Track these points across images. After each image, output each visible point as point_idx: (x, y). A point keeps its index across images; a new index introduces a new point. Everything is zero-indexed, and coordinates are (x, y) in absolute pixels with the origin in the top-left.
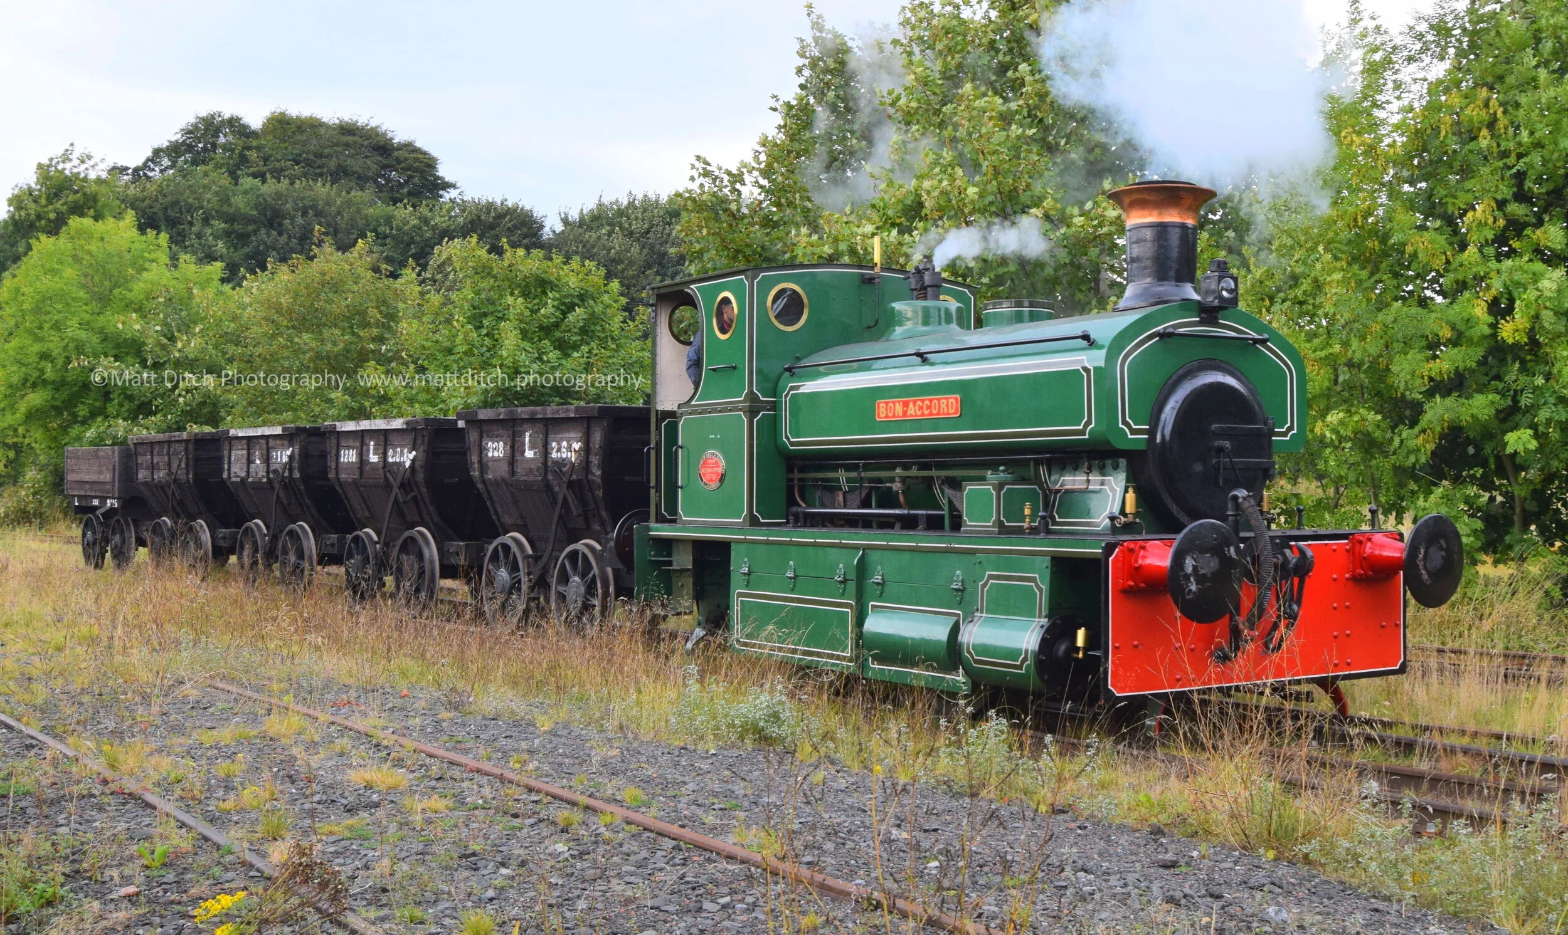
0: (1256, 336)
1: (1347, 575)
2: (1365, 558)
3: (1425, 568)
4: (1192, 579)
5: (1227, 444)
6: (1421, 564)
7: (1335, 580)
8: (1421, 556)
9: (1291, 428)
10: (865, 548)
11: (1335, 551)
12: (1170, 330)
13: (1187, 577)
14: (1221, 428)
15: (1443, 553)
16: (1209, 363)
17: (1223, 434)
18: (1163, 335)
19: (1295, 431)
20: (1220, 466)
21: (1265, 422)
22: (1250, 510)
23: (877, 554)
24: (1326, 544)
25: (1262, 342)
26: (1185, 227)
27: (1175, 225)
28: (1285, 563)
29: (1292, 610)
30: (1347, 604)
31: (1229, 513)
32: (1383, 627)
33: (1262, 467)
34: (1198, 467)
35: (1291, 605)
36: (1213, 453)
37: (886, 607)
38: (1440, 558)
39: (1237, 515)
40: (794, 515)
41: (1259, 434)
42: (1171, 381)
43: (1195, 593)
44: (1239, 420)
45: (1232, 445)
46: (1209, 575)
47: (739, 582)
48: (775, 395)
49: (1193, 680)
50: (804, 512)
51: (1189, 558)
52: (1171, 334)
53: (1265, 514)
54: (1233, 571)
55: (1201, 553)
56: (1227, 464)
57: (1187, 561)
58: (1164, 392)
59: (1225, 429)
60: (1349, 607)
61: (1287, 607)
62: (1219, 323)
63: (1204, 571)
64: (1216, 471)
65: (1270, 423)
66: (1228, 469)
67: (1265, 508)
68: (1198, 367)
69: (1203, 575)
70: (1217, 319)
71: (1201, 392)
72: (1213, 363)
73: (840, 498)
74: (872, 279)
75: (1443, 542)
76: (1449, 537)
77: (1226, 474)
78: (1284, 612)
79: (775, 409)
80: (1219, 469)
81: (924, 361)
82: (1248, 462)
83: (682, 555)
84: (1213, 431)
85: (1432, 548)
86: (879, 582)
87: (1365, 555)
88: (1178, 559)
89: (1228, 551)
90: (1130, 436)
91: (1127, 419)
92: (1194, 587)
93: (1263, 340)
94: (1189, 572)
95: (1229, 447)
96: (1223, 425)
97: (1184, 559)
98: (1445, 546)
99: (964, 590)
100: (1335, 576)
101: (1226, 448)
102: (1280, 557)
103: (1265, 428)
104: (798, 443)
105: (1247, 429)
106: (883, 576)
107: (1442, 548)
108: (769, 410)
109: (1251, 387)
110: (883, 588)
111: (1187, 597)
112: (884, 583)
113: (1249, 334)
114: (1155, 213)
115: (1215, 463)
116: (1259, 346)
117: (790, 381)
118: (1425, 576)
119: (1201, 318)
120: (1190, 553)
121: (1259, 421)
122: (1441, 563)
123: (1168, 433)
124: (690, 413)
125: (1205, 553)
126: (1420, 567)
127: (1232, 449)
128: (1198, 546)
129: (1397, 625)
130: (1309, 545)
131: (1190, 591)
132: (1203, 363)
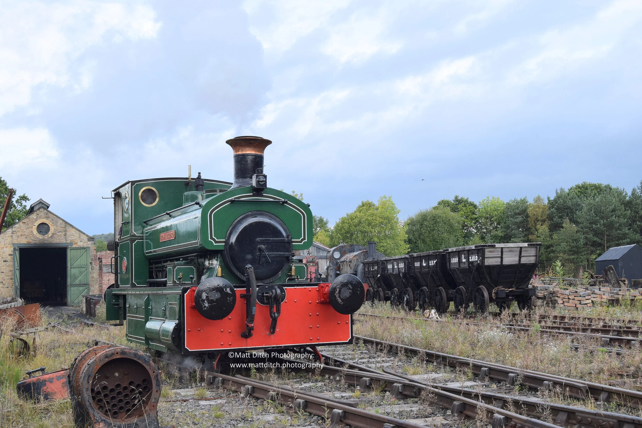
0: (283, 200)
1: (318, 301)
2: (325, 294)
3: (340, 297)
4: (206, 301)
5: (263, 247)
6: (337, 296)
7: (310, 303)
8: (337, 292)
9: (304, 239)
11: (310, 291)
12: (234, 199)
13: (203, 301)
14: (261, 240)
15: (350, 291)
17: (262, 242)
18: (232, 201)
19: (306, 240)
20: (260, 256)
21: (288, 237)
22: (250, 273)
23: (151, 297)
24: (305, 288)
25: (286, 202)
26: (253, 155)
27: (248, 155)
28: (271, 296)
29: (275, 316)
30: (317, 313)
31: (245, 275)
32: (338, 324)
33: (285, 256)
34: (249, 257)
35: (274, 313)
36: (257, 250)
37: (151, 318)
38: (349, 293)
39: (248, 276)
40: (148, 283)
41: (283, 242)
42: (236, 221)
43: (207, 307)
44: (271, 236)
45: (267, 247)
46: (215, 300)
47: (127, 311)
48: (143, 233)
49: (230, 345)
50: (149, 281)
51: (204, 293)
52: (237, 201)
53: (293, 276)
54: (228, 298)
55: (210, 291)
56: (264, 255)
57: (203, 294)
58: (233, 225)
59: (263, 240)
60: (318, 315)
61: (273, 315)
62: (263, 195)
63: (212, 298)
64: (259, 258)
65: (290, 237)
66: (264, 257)
67: (293, 274)
68: (251, 214)
69: (212, 300)
70: (261, 193)
71: (251, 225)
72: (260, 212)
73: (161, 275)
74: (188, 183)
75: (350, 286)
76: (355, 284)
77: (264, 259)
78: (271, 317)
79: (143, 239)
80: (260, 257)
81: (170, 216)
82: (276, 254)
83: (121, 301)
84: (257, 241)
85: (343, 288)
86: (151, 308)
87: (325, 293)
88: (199, 293)
89: (226, 290)
90: (214, 244)
91: (213, 237)
92: (207, 305)
93: (287, 201)
94: (204, 299)
95: (264, 248)
96: (263, 239)
97: (202, 293)
98: (351, 288)
99: (165, 310)
100: (310, 302)
101: (262, 248)
102: (271, 293)
103: (287, 239)
104: (147, 253)
105: (276, 240)
106: (151, 305)
107: (350, 289)
108: (140, 240)
109: (281, 222)
110: (152, 311)
111: (204, 309)
112: (152, 309)
113: (279, 199)
114: (240, 150)
115: (258, 254)
116: (285, 204)
117: (146, 227)
118: (340, 301)
119: (253, 193)
120: (205, 291)
121: (283, 236)
122: (349, 295)
123: (233, 242)
124: (121, 242)
125: (212, 291)
126: (337, 297)
127: (267, 248)
128: (209, 288)
129: (347, 323)
130: (295, 288)
131: (205, 306)
132: (254, 212)
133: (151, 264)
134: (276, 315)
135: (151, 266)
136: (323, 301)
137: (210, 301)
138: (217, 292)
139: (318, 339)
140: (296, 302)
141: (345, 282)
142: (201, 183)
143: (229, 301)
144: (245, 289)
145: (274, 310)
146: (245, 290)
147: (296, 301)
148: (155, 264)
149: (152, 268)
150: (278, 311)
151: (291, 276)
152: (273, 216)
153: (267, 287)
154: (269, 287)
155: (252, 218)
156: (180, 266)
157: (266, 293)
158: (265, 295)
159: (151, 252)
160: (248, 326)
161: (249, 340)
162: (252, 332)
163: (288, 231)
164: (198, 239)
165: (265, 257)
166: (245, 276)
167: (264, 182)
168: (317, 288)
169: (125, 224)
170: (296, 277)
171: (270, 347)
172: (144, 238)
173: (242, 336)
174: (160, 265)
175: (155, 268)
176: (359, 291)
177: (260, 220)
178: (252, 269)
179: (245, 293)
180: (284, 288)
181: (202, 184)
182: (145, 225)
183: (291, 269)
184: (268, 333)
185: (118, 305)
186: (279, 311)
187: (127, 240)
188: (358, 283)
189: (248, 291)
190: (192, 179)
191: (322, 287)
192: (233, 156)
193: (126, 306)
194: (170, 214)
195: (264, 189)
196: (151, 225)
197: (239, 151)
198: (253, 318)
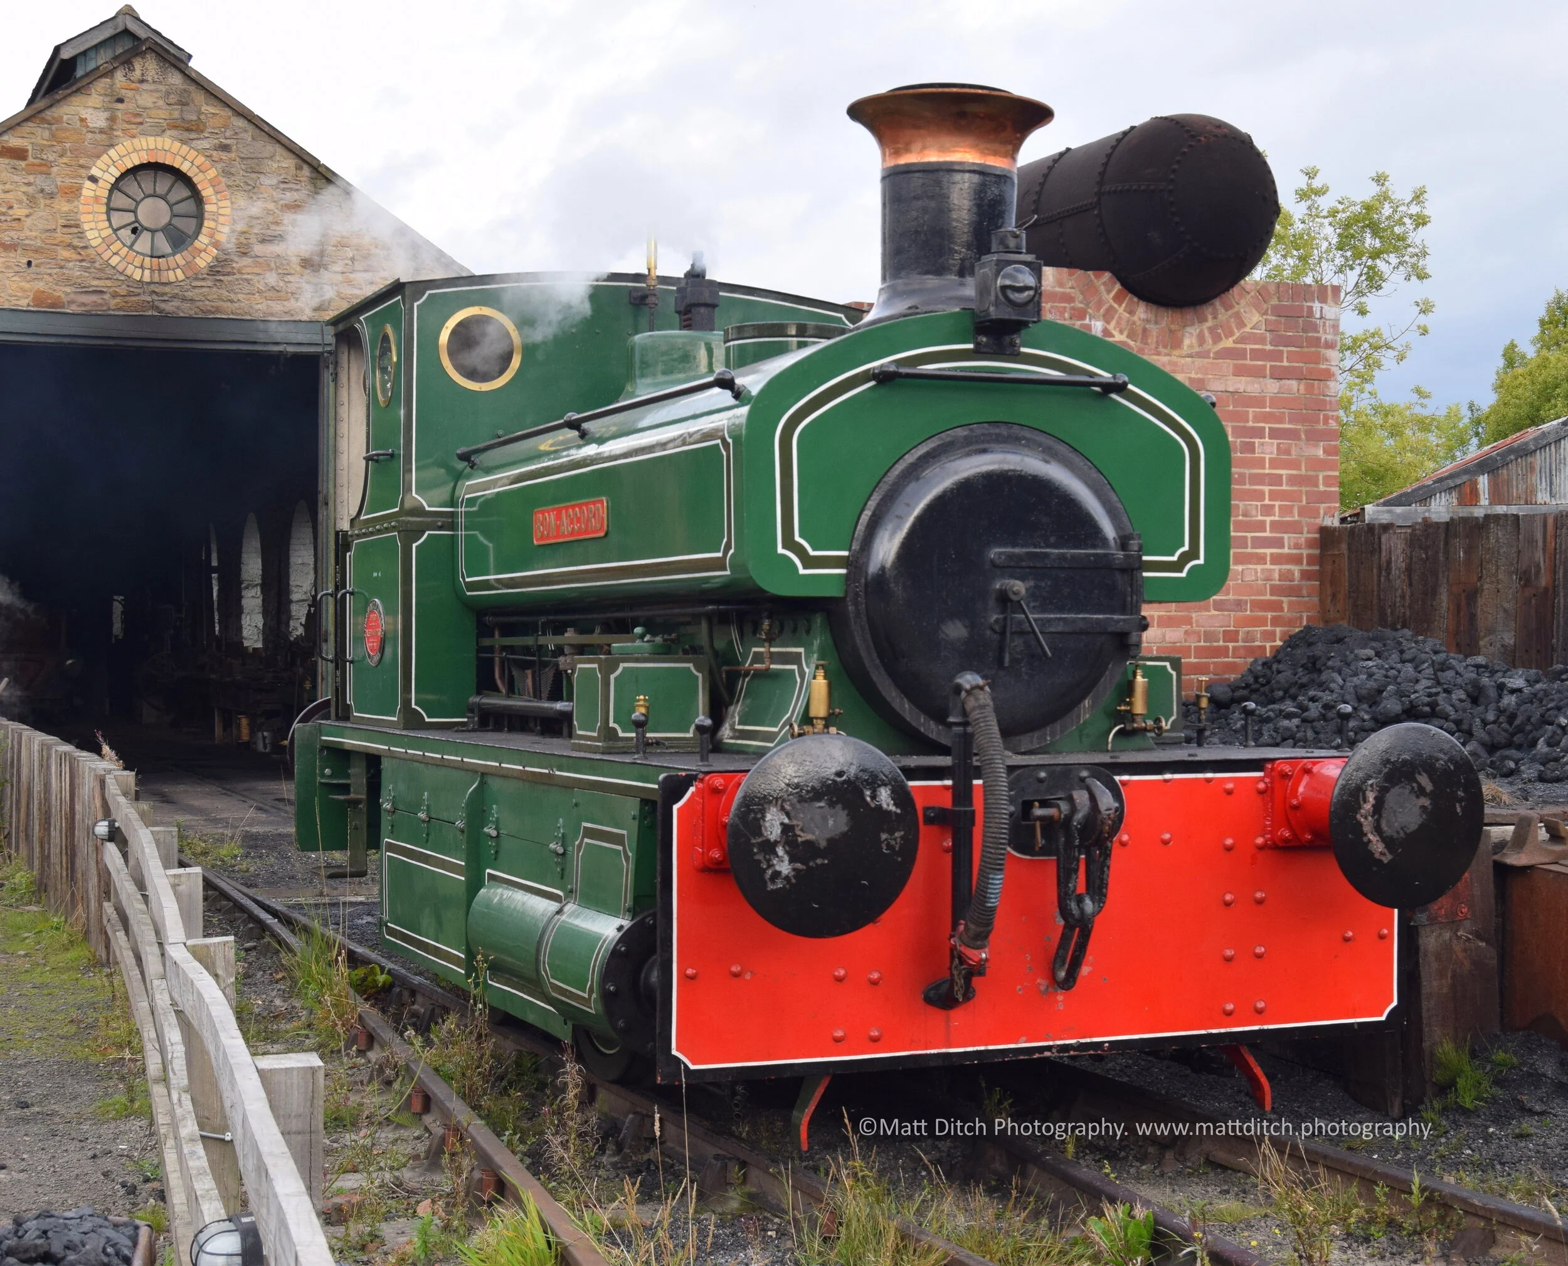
0: (1106, 375)
1: (1260, 841)
2: (1296, 808)
3: (1378, 829)
4: (780, 851)
5: (1019, 587)
6: (1367, 824)
7: (1229, 849)
8: (1367, 806)
9: (1193, 554)
10: (484, 775)
11: (1229, 792)
12: (892, 368)
13: (769, 847)
14: (1011, 557)
15: (1425, 802)
16: (994, 430)
17: (1013, 568)
18: (884, 378)
19: (1201, 561)
20: (1004, 627)
21: (1124, 542)
22: (975, 715)
23: (494, 784)
24: (1208, 780)
25: (1121, 388)
26: (974, 172)
27: (949, 169)
28: (1069, 818)
29: (1082, 910)
30: (1259, 895)
31: (951, 719)
32: (1347, 940)
33: (1110, 629)
34: (955, 631)
35: (1080, 900)
36: (992, 603)
37: (491, 877)
38: (1416, 810)
39: (966, 724)
40: (471, 710)
41: (1104, 565)
42: (900, 467)
43: (787, 878)
44: (1052, 540)
45: (1036, 587)
46: (823, 844)
47: (385, 826)
48: (452, 503)
49: (875, 1040)
50: (479, 705)
51: (773, 810)
52: (908, 376)
53: (1139, 719)
54: (884, 836)
55: (802, 800)
56: (1020, 623)
57: (769, 817)
58: (884, 488)
59: (1019, 558)
60: (1260, 902)
61: (1073, 905)
62: (1019, 353)
63: (810, 837)
64: (996, 637)
65: (1134, 544)
66: (1022, 633)
67: (1139, 707)
68: (966, 437)
69: (808, 843)
70: (1013, 345)
71: (965, 487)
72: (1004, 431)
73: (529, 681)
74: (644, 298)
75: (1424, 780)
76: (1446, 771)
77: (1018, 643)
78: (1065, 912)
79: (452, 526)
80: (1003, 633)
81: (583, 435)
82: (1074, 621)
83: (357, 777)
84: (992, 561)
85: (1395, 791)
86: (494, 833)
87: (1295, 802)
88: (750, 811)
89: (873, 797)
90: (802, 571)
91: (797, 538)
92: (785, 867)
93: (1125, 384)
94: (773, 838)
95: (1023, 591)
96: (1017, 550)
97: (763, 812)
98: (1429, 787)
99: (564, 854)
100: (1229, 842)
101: (1015, 593)
102: (1064, 807)
103: (1120, 554)
104: (472, 586)
105: (1073, 556)
106: (497, 823)
107: (1421, 792)
108: (440, 528)
109: (1094, 474)
110: (498, 845)
111: (771, 887)
112: (498, 836)
113: (1091, 374)
114: (916, 146)
115: (997, 621)
116: (1114, 396)
117: (469, 477)
118: (1377, 846)
119: (977, 344)
120: (777, 801)
121: (1104, 541)
122: (1420, 821)
123: (888, 564)
124: (359, 536)
125: (812, 800)
126: (1366, 829)
127: (1032, 594)
128: (797, 786)
129: (1382, 937)
130: (1166, 781)
131: (777, 874)
132: (978, 430)
133: (484, 630)
134: (1089, 906)
135: (486, 642)
136: (1286, 840)
137: (799, 850)
138: (832, 804)
139: (1260, 1012)
140: (1166, 842)
141: (1405, 762)
142: (706, 297)
143: (889, 846)
144: (949, 782)
145: (1079, 882)
146: (946, 787)
147: (1167, 836)
148: (503, 635)
149: (491, 649)
150: (1097, 888)
151: (1130, 716)
152: (1061, 448)
153: (1043, 774)
154: (1051, 775)
155: (968, 454)
156: (637, 660)
157: (1044, 804)
158: (1038, 812)
159: (486, 585)
160: (962, 960)
161: (958, 1017)
162: (976, 981)
163: (1125, 519)
164: (728, 547)
165: (1026, 633)
166: (950, 725)
167: (1031, 293)
168: (1261, 779)
169: (377, 461)
170: (1150, 723)
171: (1049, 1048)
172: (462, 521)
173: (928, 1000)
174: (529, 641)
175: (504, 648)
176: (1460, 800)
177: (1006, 467)
178: (985, 697)
179: (947, 802)
180: (1117, 778)
181: (709, 301)
182: (461, 465)
183: (1129, 688)
184: (1042, 983)
185: (345, 788)
186: (1100, 888)
187: (387, 530)
188: (1456, 764)
189: (962, 793)
190: (664, 280)
191: (1284, 776)
192: (878, 176)
193: (379, 806)
194: (585, 426)
195: (1025, 324)
196: (488, 471)
197: (907, 150)
198: (988, 923)
